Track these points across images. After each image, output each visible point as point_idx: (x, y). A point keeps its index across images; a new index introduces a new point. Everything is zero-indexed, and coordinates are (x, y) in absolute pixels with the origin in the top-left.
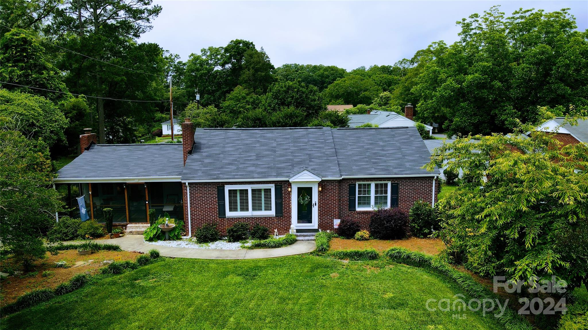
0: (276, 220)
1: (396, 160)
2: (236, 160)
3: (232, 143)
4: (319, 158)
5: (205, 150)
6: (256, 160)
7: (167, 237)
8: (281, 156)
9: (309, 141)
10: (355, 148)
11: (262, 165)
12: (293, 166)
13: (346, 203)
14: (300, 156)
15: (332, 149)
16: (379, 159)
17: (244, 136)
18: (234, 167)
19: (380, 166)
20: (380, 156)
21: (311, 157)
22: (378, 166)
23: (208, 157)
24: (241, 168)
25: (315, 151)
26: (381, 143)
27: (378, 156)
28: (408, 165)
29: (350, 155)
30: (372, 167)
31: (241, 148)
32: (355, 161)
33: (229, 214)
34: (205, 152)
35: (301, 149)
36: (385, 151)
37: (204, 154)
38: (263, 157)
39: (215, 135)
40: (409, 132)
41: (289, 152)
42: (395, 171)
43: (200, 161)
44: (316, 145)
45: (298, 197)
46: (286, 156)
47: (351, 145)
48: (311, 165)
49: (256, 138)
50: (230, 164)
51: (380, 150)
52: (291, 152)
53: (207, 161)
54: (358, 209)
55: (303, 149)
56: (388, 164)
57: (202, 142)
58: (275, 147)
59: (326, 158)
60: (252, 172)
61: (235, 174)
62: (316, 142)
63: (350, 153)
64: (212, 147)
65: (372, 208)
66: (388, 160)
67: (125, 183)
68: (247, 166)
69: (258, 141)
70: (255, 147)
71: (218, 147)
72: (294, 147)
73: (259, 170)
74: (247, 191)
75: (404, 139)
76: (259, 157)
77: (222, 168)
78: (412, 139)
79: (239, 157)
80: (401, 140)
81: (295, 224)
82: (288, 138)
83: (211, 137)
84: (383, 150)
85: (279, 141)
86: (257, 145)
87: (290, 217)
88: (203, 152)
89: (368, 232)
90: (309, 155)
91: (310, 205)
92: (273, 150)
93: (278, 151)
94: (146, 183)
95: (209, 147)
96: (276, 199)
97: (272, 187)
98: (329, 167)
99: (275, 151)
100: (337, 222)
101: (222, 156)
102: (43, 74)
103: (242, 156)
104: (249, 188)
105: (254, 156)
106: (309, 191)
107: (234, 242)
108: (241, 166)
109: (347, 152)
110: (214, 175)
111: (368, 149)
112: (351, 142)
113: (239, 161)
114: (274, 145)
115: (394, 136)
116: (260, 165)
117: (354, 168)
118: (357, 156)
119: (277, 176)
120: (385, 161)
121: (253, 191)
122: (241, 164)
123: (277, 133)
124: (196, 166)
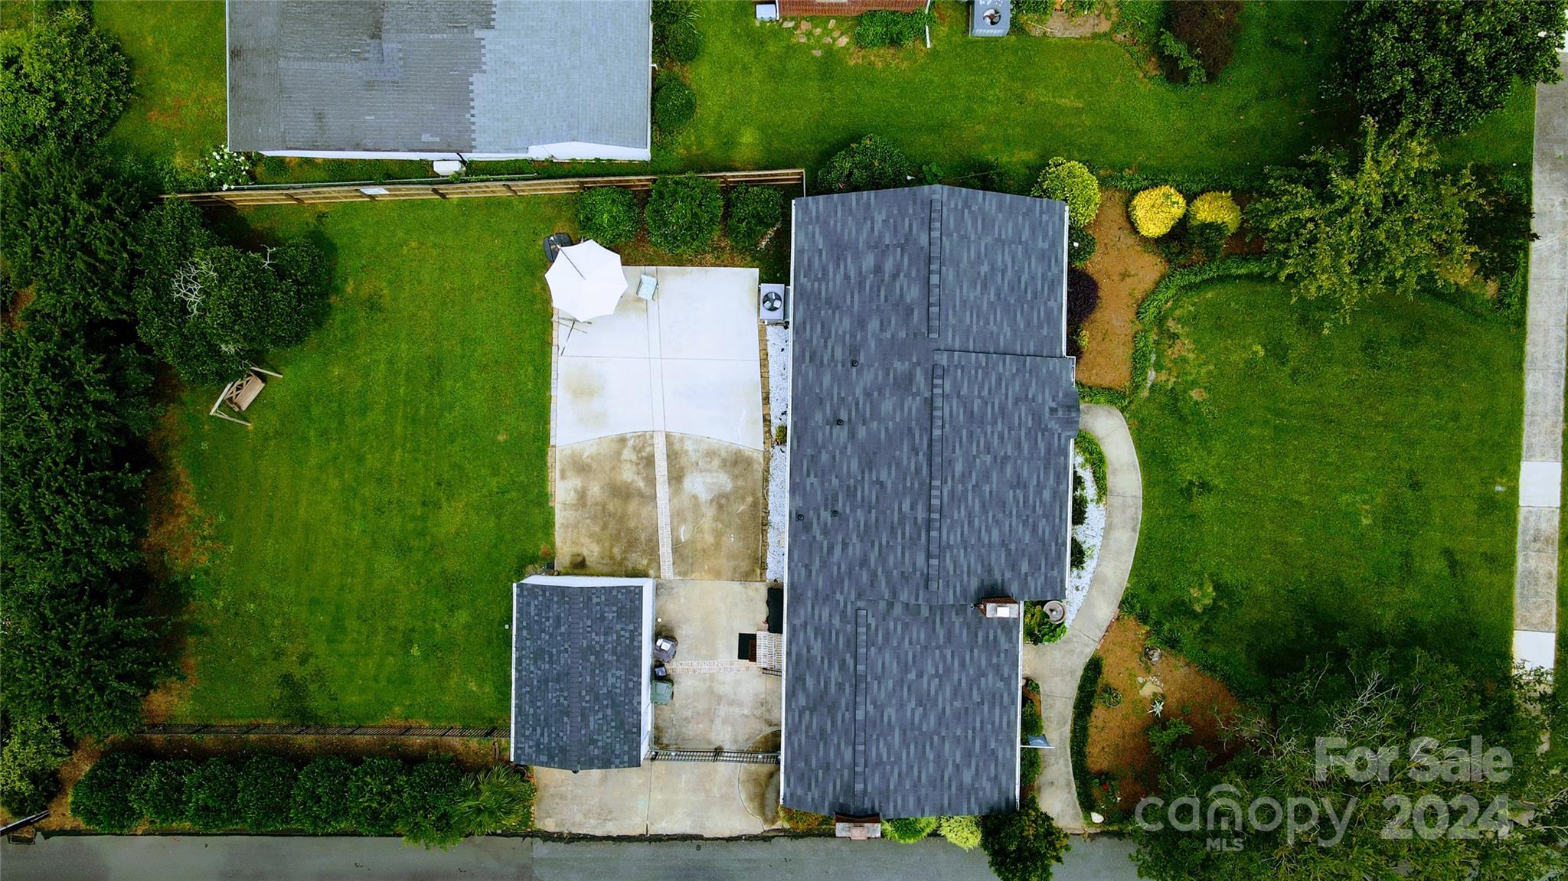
1: (1030, 259)
2: (1025, 523)
3: (980, 532)
4: (1025, 386)
6: (1025, 487)
8: (1018, 446)
9: (980, 396)
10: (995, 318)
11: (1039, 477)
12: (1045, 430)
14: (1020, 417)
17: (959, 512)
19: (1043, 289)
20: (1020, 282)
22: (1043, 293)
23: (1014, 566)
27: (1019, 287)
28: (1042, 244)
29: (1014, 331)
30: (1046, 304)
31: (994, 516)
32: (1027, 326)
34: (1003, 575)
35: (1003, 414)
36: (1005, 267)
37: (1008, 575)
38: (1019, 477)
39: (955, 567)
40: (956, 205)
41: (1009, 433)
42: (1055, 270)
43: (1026, 579)
44: (990, 384)
46: (1020, 438)
47: (986, 324)
48: (1044, 400)
49: (964, 491)
50: (1034, 530)
51: (1003, 275)
52: (1010, 429)
53: (1025, 567)
55: (1002, 408)
56: (1040, 275)
57: (973, 585)
58: (995, 458)
59: (1027, 375)
61: (1057, 520)
62: (982, 384)
63: (1009, 329)
64: (990, 565)
66: (1030, 273)
68: (1041, 502)
69: (974, 486)
70: (991, 492)
71: (990, 554)
72: (994, 423)
73: (1051, 482)
75: (974, 223)
76: (1019, 484)
77: (1043, 541)
78: (975, 208)
79: (1019, 517)
80: (976, 229)
82: (971, 435)
83: (962, 572)
84: (1004, 271)
85: (978, 451)
86: (987, 488)
88: (1003, 581)
90: (1017, 401)
92: (1002, 462)
93: (1005, 453)
95: (991, 571)
98: (1048, 371)
99: (1006, 458)
101: (1013, 546)
103: (1014, 513)
105: (1014, 492)
108: (1039, 511)
109: (1005, 334)
111: (998, 295)
112: (978, 322)
113: (1027, 516)
114: (988, 458)
115: (965, 238)
116: (1038, 481)
117: (1045, 332)
118: (1015, 320)
120: (1033, 278)
122: (1034, 511)
123: (954, 452)
124: (1036, 584)
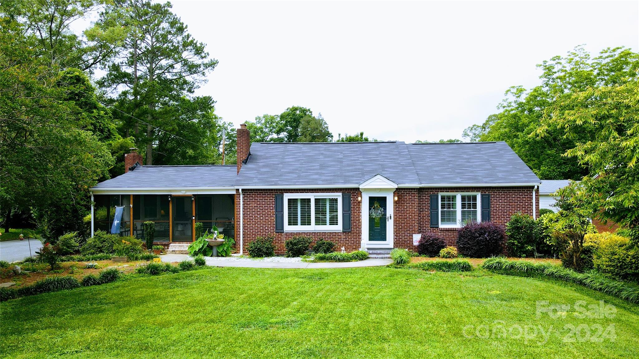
0: (343, 236)
1: (484, 170)
2: (296, 170)
3: (293, 155)
4: (393, 167)
5: (262, 161)
6: (320, 169)
7: (215, 253)
8: (348, 165)
9: (380, 153)
10: (435, 161)
11: (327, 173)
12: (363, 174)
13: (427, 218)
14: (372, 166)
15: (409, 160)
16: (464, 170)
17: (306, 149)
18: (295, 176)
19: (467, 176)
20: (466, 167)
21: (383, 167)
22: (464, 176)
23: (264, 166)
24: (303, 176)
25: (387, 162)
26: (465, 156)
27: (462, 167)
28: (500, 175)
29: (430, 166)
30: (457, 177)
31: (303, 159)
32: (436, 171)
33: (288, 228)
34: (261, 162)
35: (371, 160)
36: (472, 163)
37: (261, 164)
38: (328, 167)
39: (273, 148)
40: (498, 147)
41: (358, 163)
42: (485, 180)
43: (256, 170)
44: (390, 156)
45: (370, 209)
46: (354, 166)
47: (429, 158)
48: (385, 174)
49: (320, 151)
50: (289, 173)
51: (465, 162)
52: (361, 163)
53: (264, 170)
54: (442, 226)
55: (374, 160)
56: (476, 174)
57: (259, 154)
58: (341, 159)
59: (401, 168)
60: (316, 179)
61: (295, 181)
62: (389, 154)
63: (430, 164)
64: (270, 158)
65: (458, 225)
66: (475, 171)
67: (171, 195)
68: (309, 175)
69: (322, 154)
70: (319, 158)
71: (277, 158)
72: (364, 158)
73: (323, 178)
74: (309, 200)
75: (492, 153)
76: (322, 167)
77: (281, 175)
78: (502, 152)
79: (300, 167)
80: (489, 153)
81: (365, 242)
82: (356, 151)
83: (268, 150)
84: (469, 162)
85: (345, 154)
86: (321, 157)
87: (359, 234)
88: (259, 162)
89: (456, 249)
90: (382, 165)
91: (383, 220)
92: (339, 161)
93: (344, 162)
94: (193, 195)
95: (266, 158)
96: (343, 210)
97: (339, 196)
98: (406, 175)
99: (342, 162)
100: (417, 238)
101: (281, 166)
102: (93, 112)
103: (303, 166)
104: (312, 197)
105: (318, 166)
106: (382, 201)
107: (293, 257)
108: (303, 174)
109: (426, 164)
110: (272, 182)
111: (450, 161)
112: (429, 155)
113: (300, 170)
114: (341, 156)
115: (480, 150)
116: (324, 173)
117: (436, 177)
118: (438, 167)
119: (344, 183)
120: (472, 172)
121: (317, 201)
122: (303, 172)
123: (343, 147)
124: (251, 174)
